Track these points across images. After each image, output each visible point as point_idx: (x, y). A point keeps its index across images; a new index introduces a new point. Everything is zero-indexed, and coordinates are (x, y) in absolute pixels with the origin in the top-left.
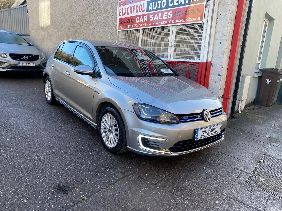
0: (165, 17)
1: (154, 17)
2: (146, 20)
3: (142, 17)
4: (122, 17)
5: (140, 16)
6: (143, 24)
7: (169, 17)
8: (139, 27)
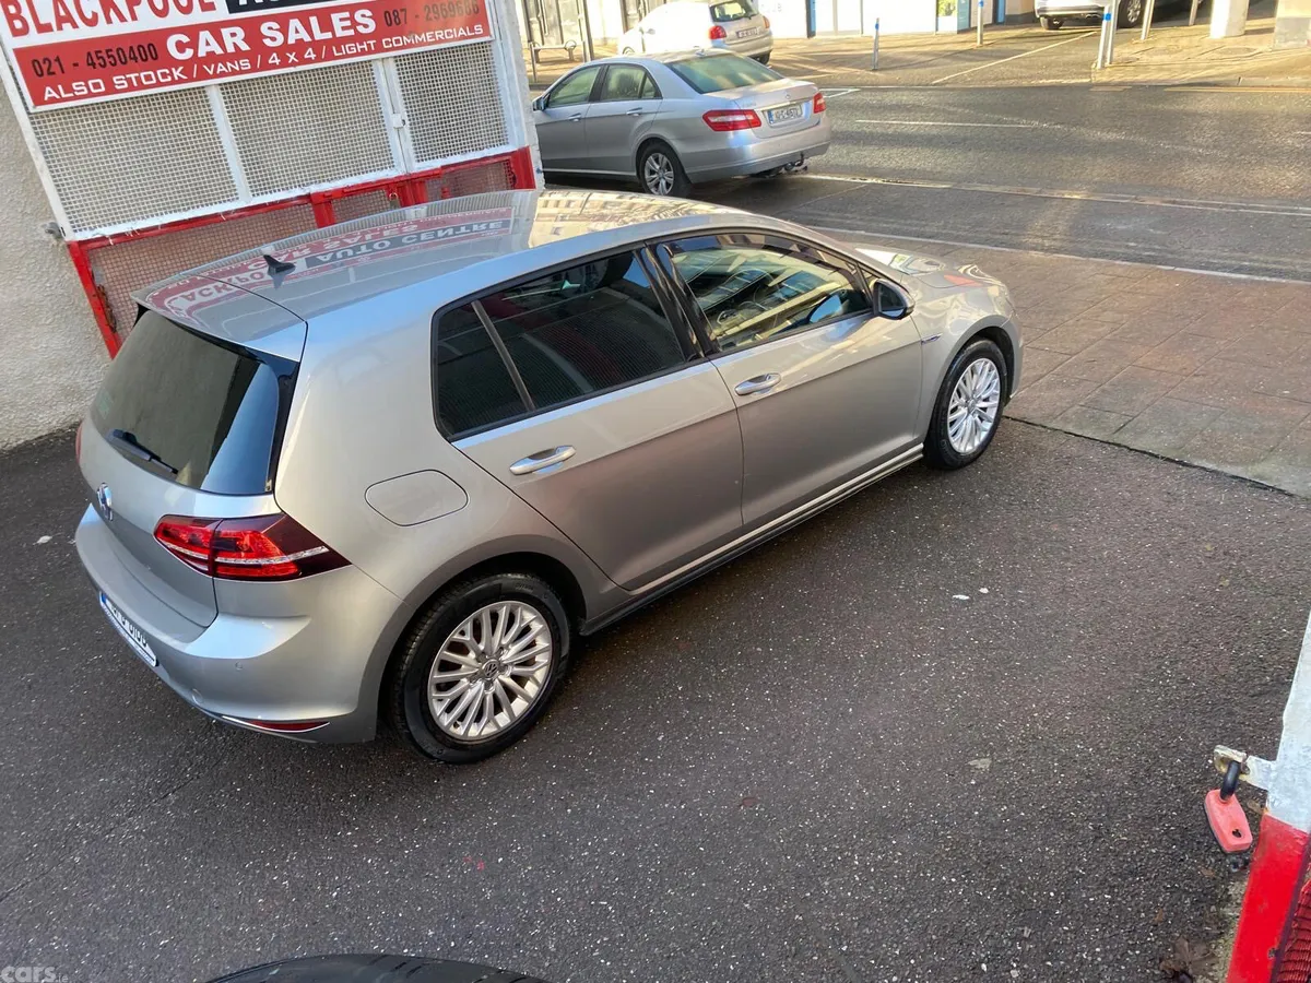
0: (344, 28)
1: (284, 30)
2: (245, 47)
3: (205, 35)
4: (34, 39)
5: (193, 31)
6: (229, 64)
7: (361, 29)
8: (203, 76)
